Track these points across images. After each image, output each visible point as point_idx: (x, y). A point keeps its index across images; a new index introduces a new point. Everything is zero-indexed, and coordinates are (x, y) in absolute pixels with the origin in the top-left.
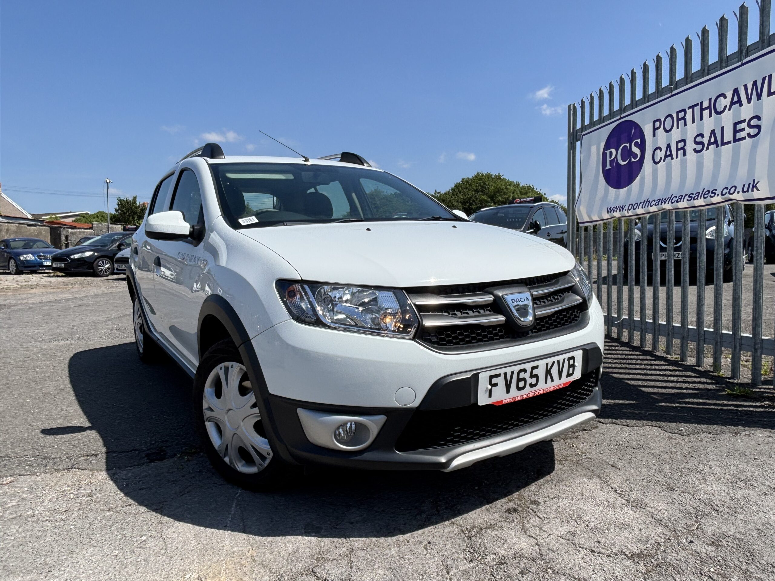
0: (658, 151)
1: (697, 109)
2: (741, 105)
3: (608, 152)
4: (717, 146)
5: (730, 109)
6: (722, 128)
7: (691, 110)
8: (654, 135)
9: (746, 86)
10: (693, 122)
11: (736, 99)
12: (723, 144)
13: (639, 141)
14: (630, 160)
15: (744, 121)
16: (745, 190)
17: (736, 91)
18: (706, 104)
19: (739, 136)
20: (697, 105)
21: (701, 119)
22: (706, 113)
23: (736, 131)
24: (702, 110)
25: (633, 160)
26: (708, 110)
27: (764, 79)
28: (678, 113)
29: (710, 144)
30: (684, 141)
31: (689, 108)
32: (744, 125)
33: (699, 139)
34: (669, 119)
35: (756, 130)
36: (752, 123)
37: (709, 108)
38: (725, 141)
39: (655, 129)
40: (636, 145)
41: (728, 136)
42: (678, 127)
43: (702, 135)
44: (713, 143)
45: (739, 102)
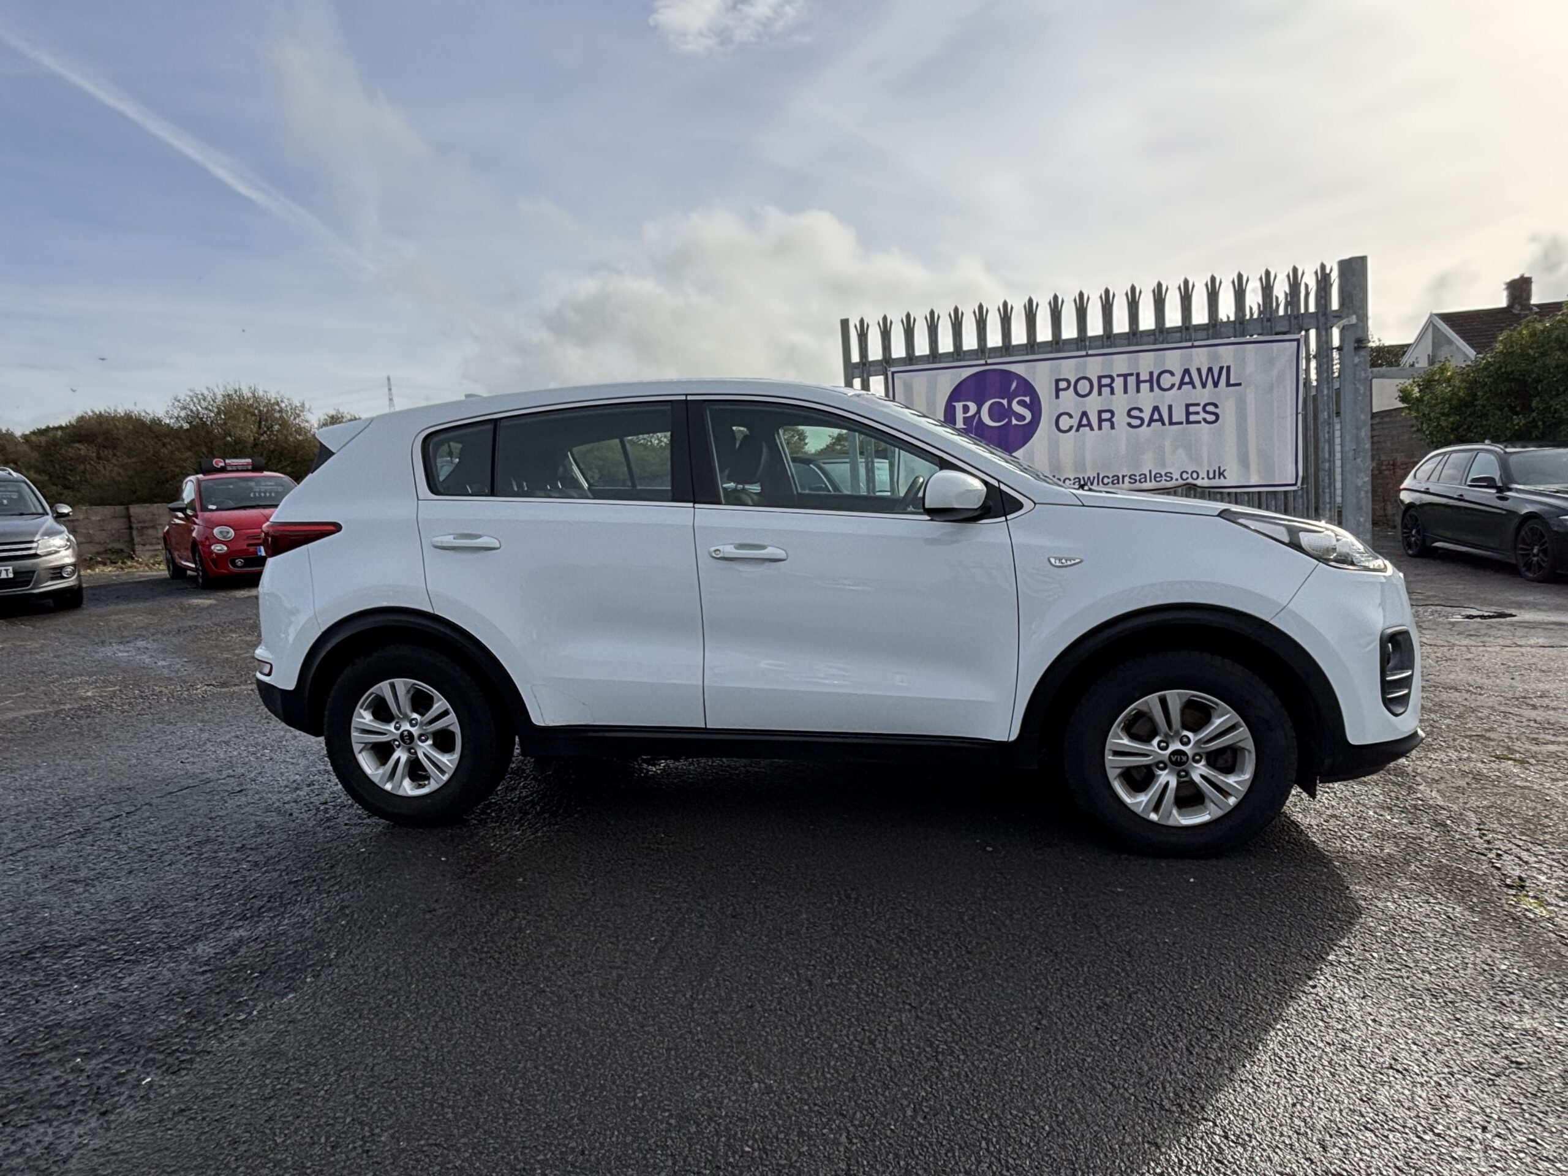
0: (1066, 417)
1: (1132, 380)
2: (1194, 387)
3: (959, 406)
4: (1163, 424)
5: (1180, 388)
6: (1170, 407)
7: (1122, 379)
8: (1057, 397)
9: (1199, 370)
10: (1126, 391)
11: (1187, 379)
12: (1171, 423)
13: (1027, 399)
14: (1010, 421)
15: (1198, 405)
16: (1211, 476)
17: (1187, 371)
18: (1144, 376)
19: (1192, 418)
20: (1132, 375)
21: (1138, 391)
22: (1145, 387)
23: (1188, 414)
24: (1139, 382)
25: (1014, 422)
26: (1148, 385)
27: (1221, 369)
28: (1100, 378)
29: (1151, 420)
30: (1112, 413)
31: (1118, 376)
32: (1199, 409)
33: (1135, 413)
34: (1087, 383)
35: (1213, 418)
36: (1210, 408)
37: (1151, 381)
38: (1174, 420)
39: (1058, 390)
40: (1020, 403)
41: (1179, 415)
42: (1100, 393)
43: (1141, 410)
44: (1156, 421)
45: (1192, 383)
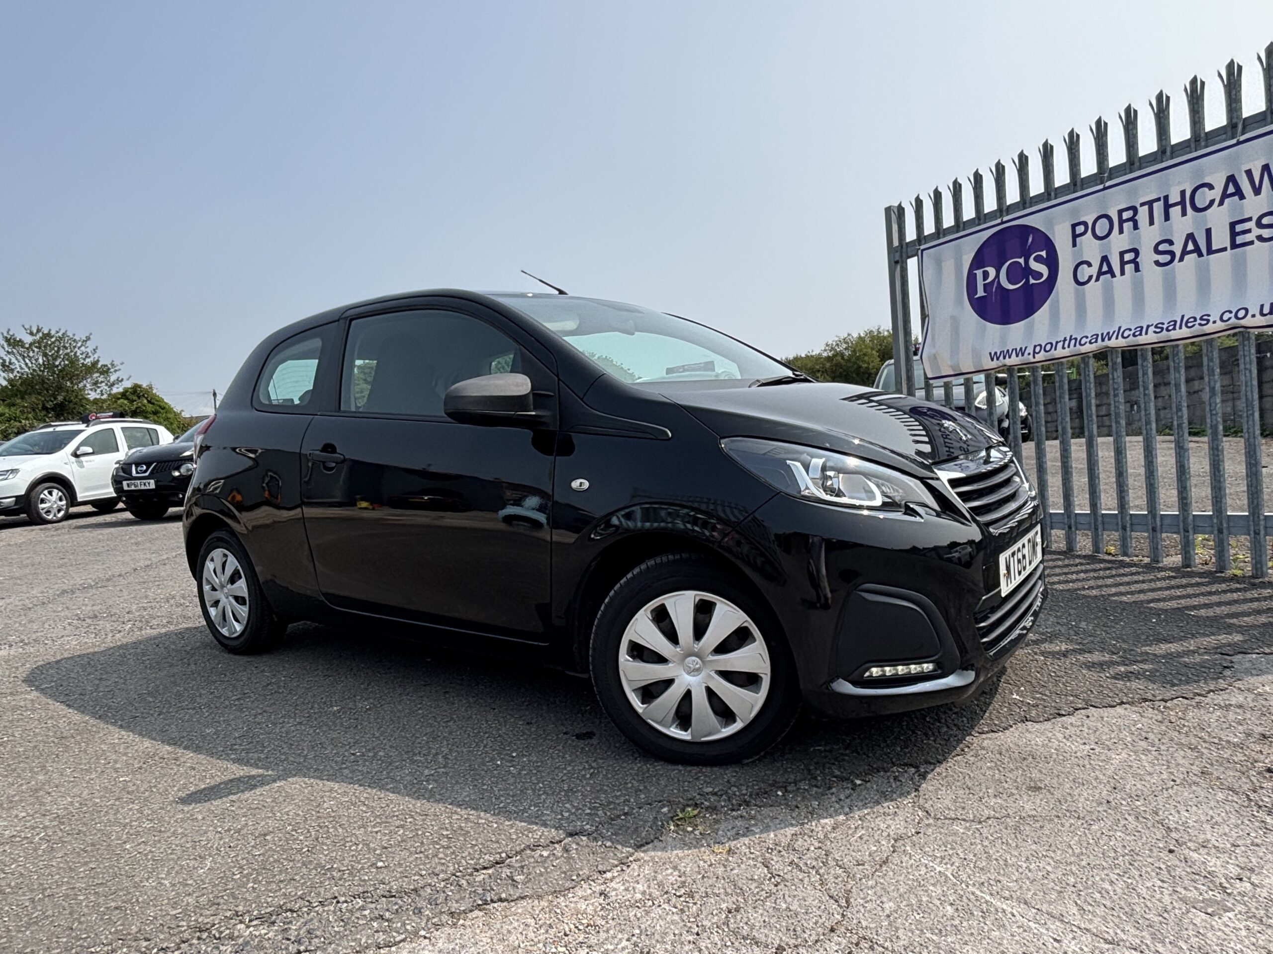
0: (1085, 266)
1: (1158, 207)
2: (1242, 197)
3: (979, 273)
4: (1200, 255)
5: (1220, 204)
6: (1208, 232)
7: (1146, 207)
9: (1249, 173)
10: (1152, 223)
12: (1210, 251)
13: (1044, 253)
15: (1250, 219)
16: (1266, 312)
18: (1175, 198)
19: (1239, 240)
20: (1158, 199)
21: (1167, 218)
22: (1175, 211)
23: (1234, 234)
24: (1167, 206)
25: (1032, 281)
26: (1179, 207)
28: (1120, 212)
29: (1184, 253)
30: (1136, 251)
31: (1142, 205)
32: (1251, 225)
33: (1163, 247)
34: (1104, 221)
35: (1271, 232)
36: (1265, 221)
37: (1182, 203)
38: (1214, 248)
39: (1075, 236)
42: (1121, 231)
43: (1171, 242)
44: (1191, 252)
45: (1239, 193)
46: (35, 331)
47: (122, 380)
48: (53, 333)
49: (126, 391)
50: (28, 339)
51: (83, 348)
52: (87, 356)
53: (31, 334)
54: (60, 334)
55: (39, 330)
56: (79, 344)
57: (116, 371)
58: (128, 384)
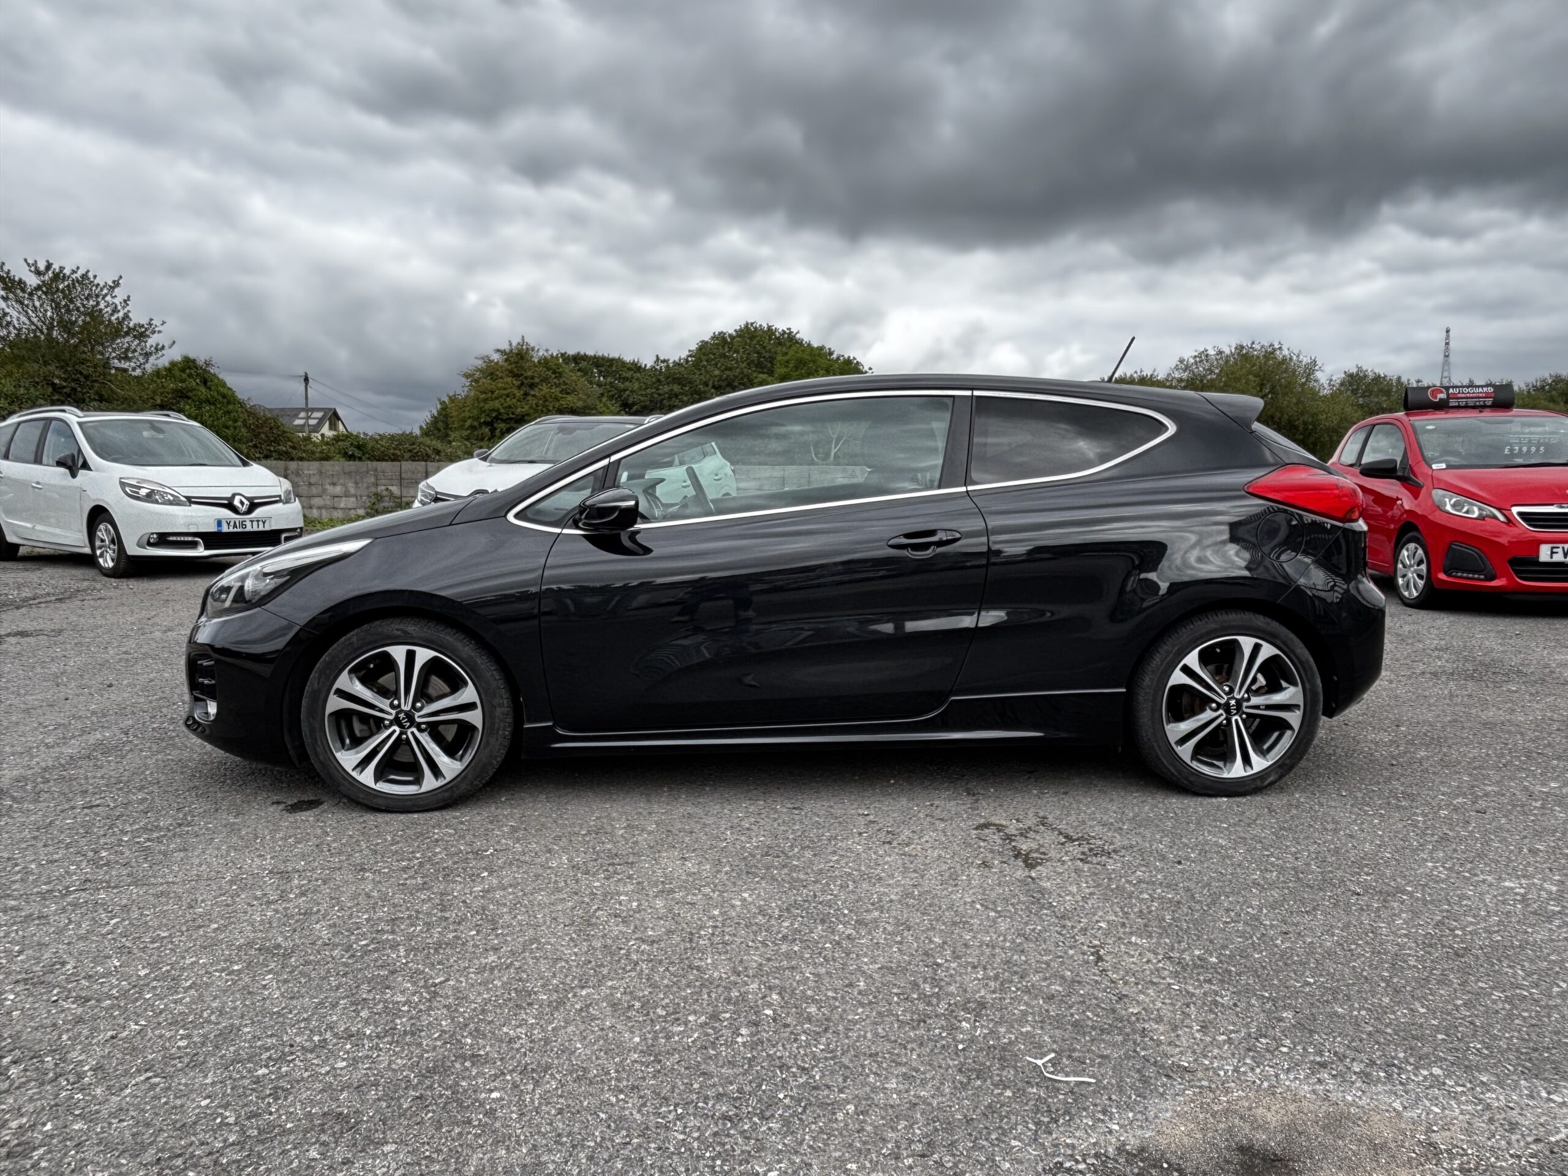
46: (42, 266)
47: (163, 348)
48: (67, 272)
49: (173, 364)
50: (32, 281)
51: (108, 298)
52: (115, 310)
53: (38, 273)
54: (78, 275)
55: (49, 266)
56: (105, 291)
57: (154, 332)
58: (173, 355)
